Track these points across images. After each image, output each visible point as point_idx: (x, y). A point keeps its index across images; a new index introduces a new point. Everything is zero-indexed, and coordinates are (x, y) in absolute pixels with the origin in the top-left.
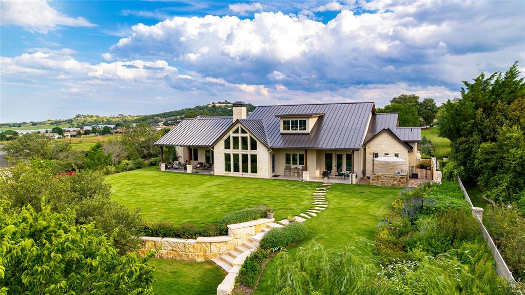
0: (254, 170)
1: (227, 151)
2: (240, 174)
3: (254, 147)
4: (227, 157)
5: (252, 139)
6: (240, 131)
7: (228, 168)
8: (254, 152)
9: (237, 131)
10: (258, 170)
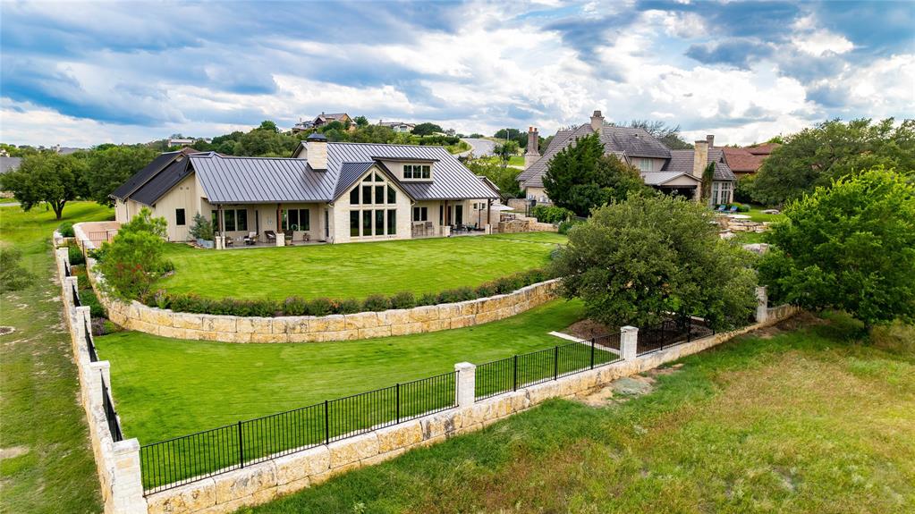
0: (392, 230)
1: (355, 207)
2: (374, 238)
3: (392, 199)
4: (354, 215)
5: (389, 188)
6: (373, 178)
8: (392, 207)
9: (369, 179)
10: (398, 230)
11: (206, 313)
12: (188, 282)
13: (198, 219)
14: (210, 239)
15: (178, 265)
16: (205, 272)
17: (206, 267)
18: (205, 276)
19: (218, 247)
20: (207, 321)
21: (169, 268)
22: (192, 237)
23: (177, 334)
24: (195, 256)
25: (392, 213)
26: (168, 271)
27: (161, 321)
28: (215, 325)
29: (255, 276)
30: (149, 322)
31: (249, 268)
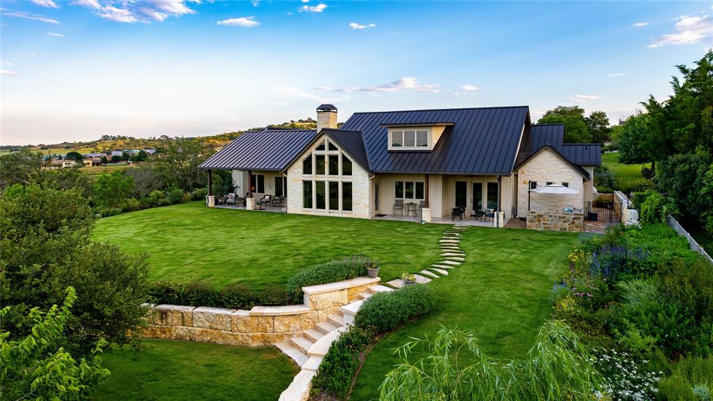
1: (308, 177)
2: (326, 212)
3: (348, 170)
4: (307, 185)
5: (344, 158)
6: (327, 146)
7: (308, 204)
8: (347, 179)
9: (321, 147)
10: (355, 206)
25: (348, 187)
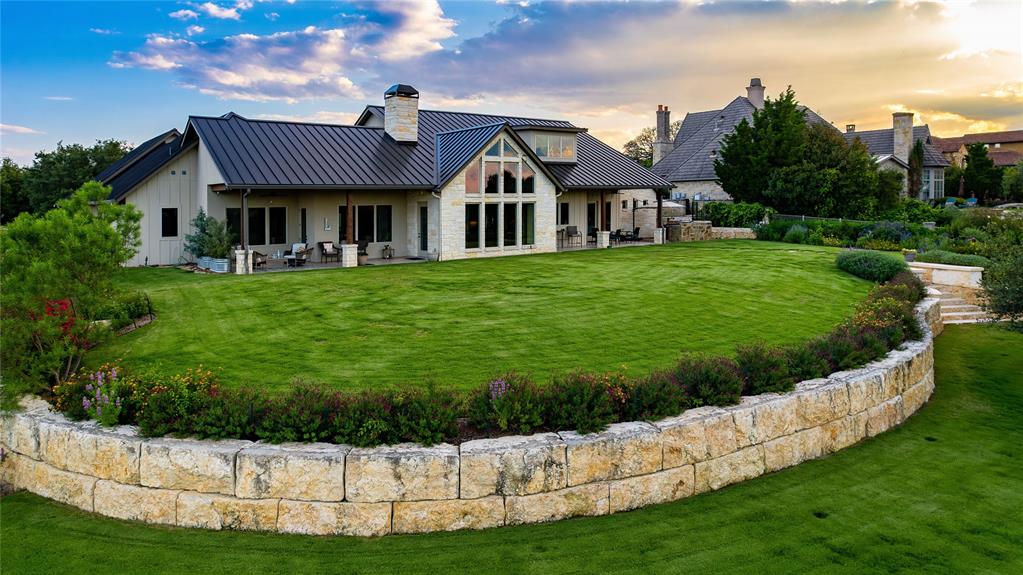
0: (528, 238)
1: (472, 198)
2: (501, 250)
3: (528, 186)
4: (472, 211)
6: (502, 150)
7: (472, 240)
8: (528, 198)
9: (494, 151)
10: (537, 236)
11: (243, 437)
12: (184, 339)
13: (202, 223)
14: (223, 257)
15: (163, 304)
16: (224, 315)
17: (222, 306)
18: (224, 325)
19: (240, 269)
20: (248, 466)
21: (140, 311)
22: (188, 257)
23: (151, 508)
24: (196, 286)
25: (528, 208)
26: (140, 316)
27: (102, 466)
28: (277, 477)
29: (337, 320)
30: (65, 469)
31: (317, 304)
